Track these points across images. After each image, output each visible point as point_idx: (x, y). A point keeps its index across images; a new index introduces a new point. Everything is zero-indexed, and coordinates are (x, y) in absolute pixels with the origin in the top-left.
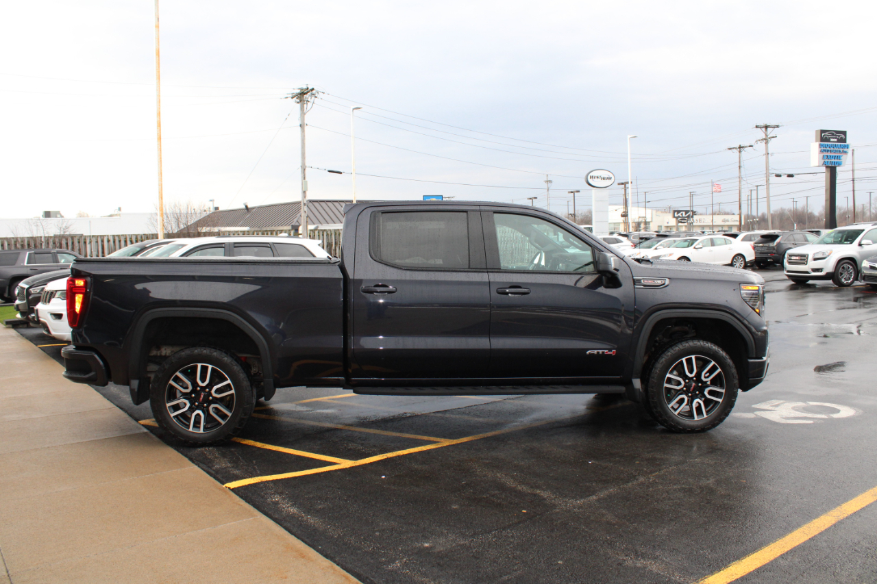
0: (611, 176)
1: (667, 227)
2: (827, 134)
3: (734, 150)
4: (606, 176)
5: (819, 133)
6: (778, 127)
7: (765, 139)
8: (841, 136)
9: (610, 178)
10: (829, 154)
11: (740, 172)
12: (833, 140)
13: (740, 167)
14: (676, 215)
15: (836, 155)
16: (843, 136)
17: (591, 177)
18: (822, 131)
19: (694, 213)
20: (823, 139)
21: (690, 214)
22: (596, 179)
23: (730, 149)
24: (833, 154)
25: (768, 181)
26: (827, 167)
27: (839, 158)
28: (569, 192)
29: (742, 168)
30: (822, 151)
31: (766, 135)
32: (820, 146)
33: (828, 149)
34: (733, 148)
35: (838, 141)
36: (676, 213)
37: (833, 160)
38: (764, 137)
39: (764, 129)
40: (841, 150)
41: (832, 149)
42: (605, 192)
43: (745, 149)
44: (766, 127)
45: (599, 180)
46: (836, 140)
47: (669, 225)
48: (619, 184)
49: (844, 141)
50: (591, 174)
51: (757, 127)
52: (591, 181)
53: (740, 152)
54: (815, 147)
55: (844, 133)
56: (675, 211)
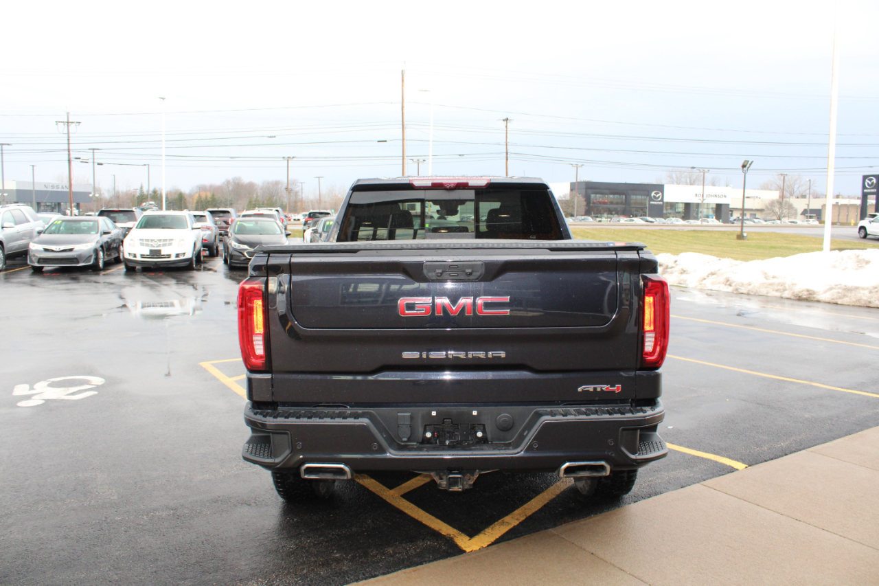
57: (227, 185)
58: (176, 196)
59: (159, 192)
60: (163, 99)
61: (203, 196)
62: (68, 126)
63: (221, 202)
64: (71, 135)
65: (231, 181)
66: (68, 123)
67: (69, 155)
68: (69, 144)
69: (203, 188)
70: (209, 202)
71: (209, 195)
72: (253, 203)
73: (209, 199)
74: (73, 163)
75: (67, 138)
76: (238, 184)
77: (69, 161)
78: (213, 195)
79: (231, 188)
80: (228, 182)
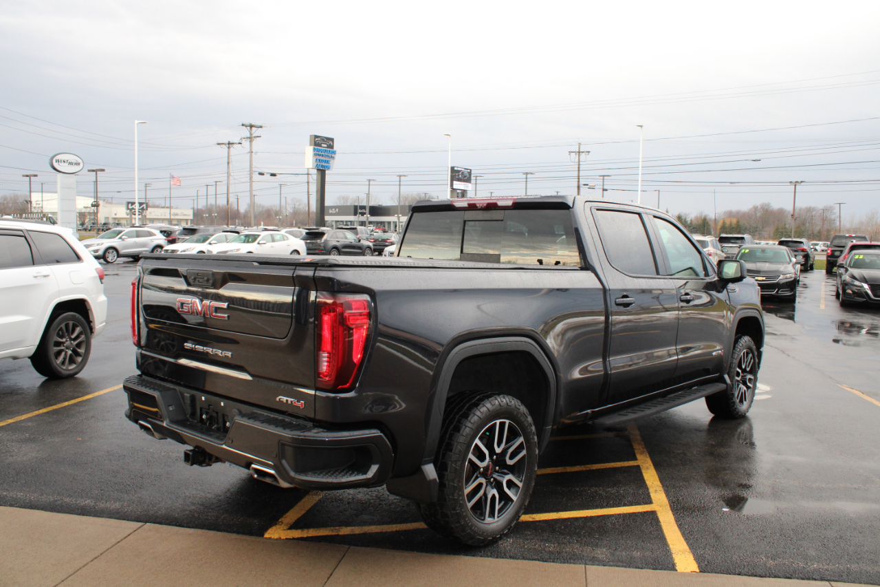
0: (80, 161)
1: (115, 219)
2: (319, 139)
3: (223, 146)
4: (74, 161)
5: (313, 137)
6: (261, 127)
7: (250, 138)
8: (329, 142)
9: (79, 164)
10: (321, 158)
11: (228, 168)
12: (324, 145)
13: (228, 163)
14: (130, 207)
15: (327, 159)
16: (331, 143)
17: (58, 161)
18: (316, 137)
19: (147, 206)
20: (316, 144)
21: (144, 206)
22: (62, 164)
23: (218, 144)
24: (323, 159)
25: (251, 178)
26: (318, 170)
27: (328, 162)
28: (24, 176)
29: (230, 165)
30: (315, 155)
31: (251, 134)
32: (314, 149)
33: (320, 153)
34: (223, 144)
35: (328, 147)
36: (130, 205)
37: (324, 164)
38: (249, 136)
39: (249, 128)
40: (330, 155)
41: (323, 153)
42: (73, 179)
43: (235, 146)
44: (251, 126)
45: (66, 164)
46: (326, 146)
47: (117, 216)
48: (89, 171)
49: (331, 147)
50: (59, 157)
51: (243, 125)
52: (56, 165)
53: (229, 148)
54: (310, 150)
55: (332, 140)
56: (128, 203)
57: (755, 212)
58: (700, 222)
59: (683, 218)
60: (641, 126)
61: (728, 222)
62: (579, 156)
63: (746, 229)
64: (581, 163)
65: (759, 207)
66: (579, 152)
67: (579, 182)
68: (579, 171)
69: (730, 214)
70: (733, 228)
71: (734, 221)
72: (781, 230)
73: (733, 226)
74: (581, 189)
75: (577, 166)
76: (767, 210)
77: (579, 187)
78: (738, 222)
79: (759, 214)
80: (755, 208)
